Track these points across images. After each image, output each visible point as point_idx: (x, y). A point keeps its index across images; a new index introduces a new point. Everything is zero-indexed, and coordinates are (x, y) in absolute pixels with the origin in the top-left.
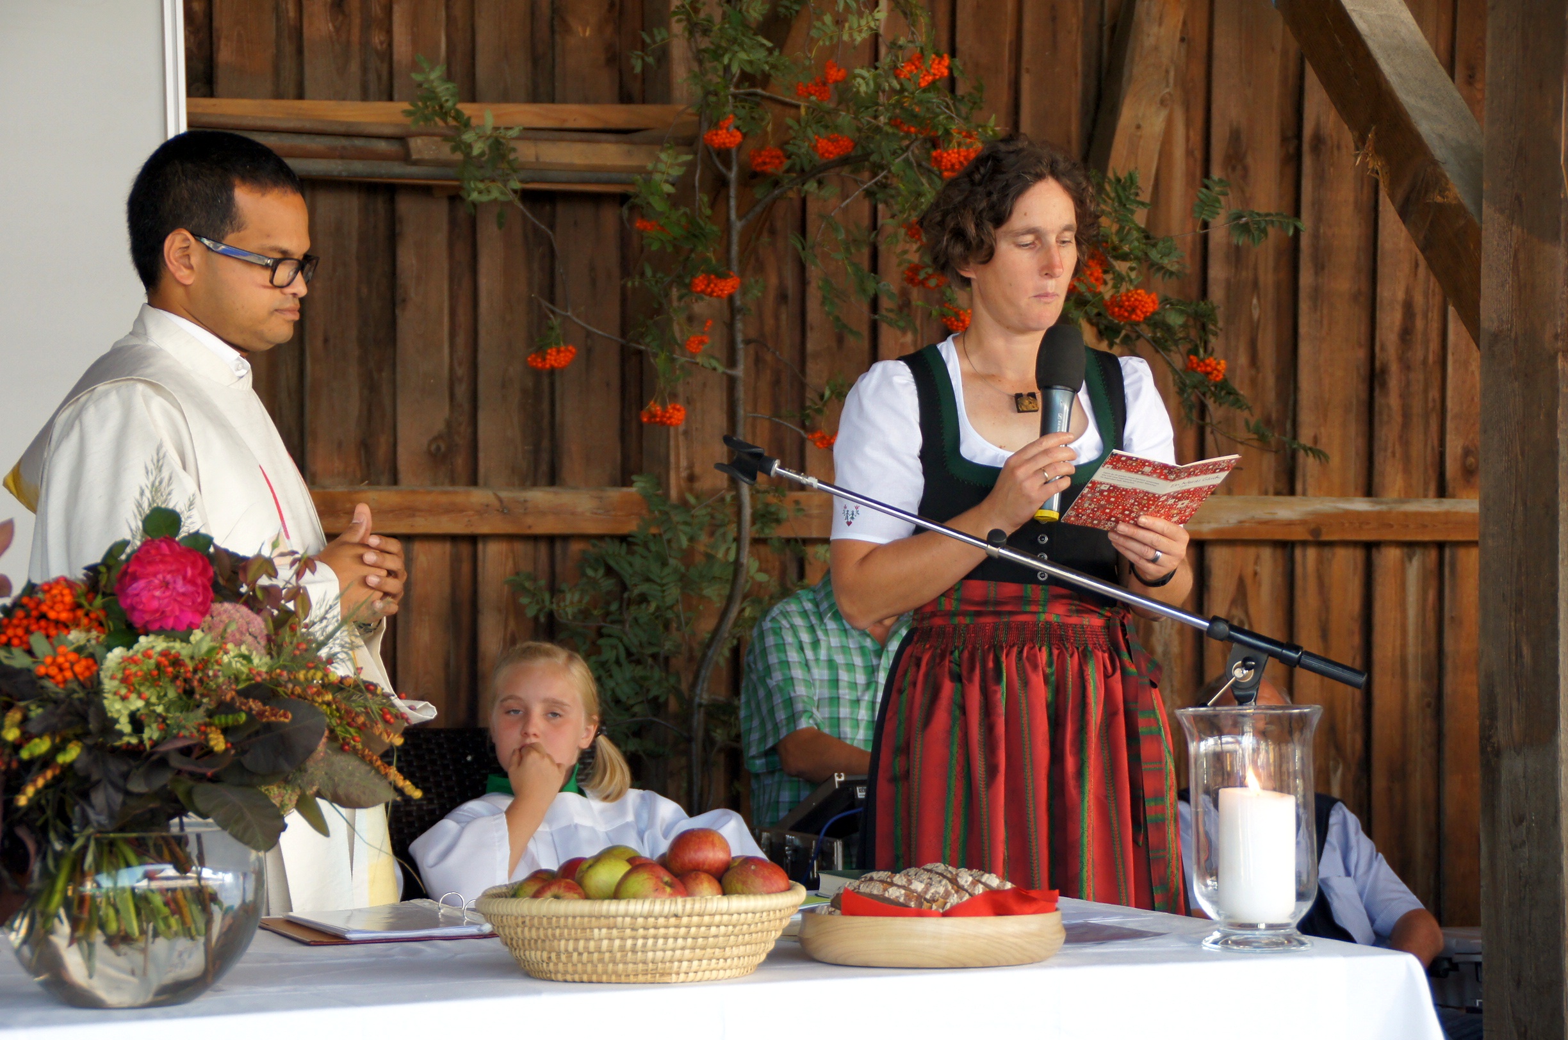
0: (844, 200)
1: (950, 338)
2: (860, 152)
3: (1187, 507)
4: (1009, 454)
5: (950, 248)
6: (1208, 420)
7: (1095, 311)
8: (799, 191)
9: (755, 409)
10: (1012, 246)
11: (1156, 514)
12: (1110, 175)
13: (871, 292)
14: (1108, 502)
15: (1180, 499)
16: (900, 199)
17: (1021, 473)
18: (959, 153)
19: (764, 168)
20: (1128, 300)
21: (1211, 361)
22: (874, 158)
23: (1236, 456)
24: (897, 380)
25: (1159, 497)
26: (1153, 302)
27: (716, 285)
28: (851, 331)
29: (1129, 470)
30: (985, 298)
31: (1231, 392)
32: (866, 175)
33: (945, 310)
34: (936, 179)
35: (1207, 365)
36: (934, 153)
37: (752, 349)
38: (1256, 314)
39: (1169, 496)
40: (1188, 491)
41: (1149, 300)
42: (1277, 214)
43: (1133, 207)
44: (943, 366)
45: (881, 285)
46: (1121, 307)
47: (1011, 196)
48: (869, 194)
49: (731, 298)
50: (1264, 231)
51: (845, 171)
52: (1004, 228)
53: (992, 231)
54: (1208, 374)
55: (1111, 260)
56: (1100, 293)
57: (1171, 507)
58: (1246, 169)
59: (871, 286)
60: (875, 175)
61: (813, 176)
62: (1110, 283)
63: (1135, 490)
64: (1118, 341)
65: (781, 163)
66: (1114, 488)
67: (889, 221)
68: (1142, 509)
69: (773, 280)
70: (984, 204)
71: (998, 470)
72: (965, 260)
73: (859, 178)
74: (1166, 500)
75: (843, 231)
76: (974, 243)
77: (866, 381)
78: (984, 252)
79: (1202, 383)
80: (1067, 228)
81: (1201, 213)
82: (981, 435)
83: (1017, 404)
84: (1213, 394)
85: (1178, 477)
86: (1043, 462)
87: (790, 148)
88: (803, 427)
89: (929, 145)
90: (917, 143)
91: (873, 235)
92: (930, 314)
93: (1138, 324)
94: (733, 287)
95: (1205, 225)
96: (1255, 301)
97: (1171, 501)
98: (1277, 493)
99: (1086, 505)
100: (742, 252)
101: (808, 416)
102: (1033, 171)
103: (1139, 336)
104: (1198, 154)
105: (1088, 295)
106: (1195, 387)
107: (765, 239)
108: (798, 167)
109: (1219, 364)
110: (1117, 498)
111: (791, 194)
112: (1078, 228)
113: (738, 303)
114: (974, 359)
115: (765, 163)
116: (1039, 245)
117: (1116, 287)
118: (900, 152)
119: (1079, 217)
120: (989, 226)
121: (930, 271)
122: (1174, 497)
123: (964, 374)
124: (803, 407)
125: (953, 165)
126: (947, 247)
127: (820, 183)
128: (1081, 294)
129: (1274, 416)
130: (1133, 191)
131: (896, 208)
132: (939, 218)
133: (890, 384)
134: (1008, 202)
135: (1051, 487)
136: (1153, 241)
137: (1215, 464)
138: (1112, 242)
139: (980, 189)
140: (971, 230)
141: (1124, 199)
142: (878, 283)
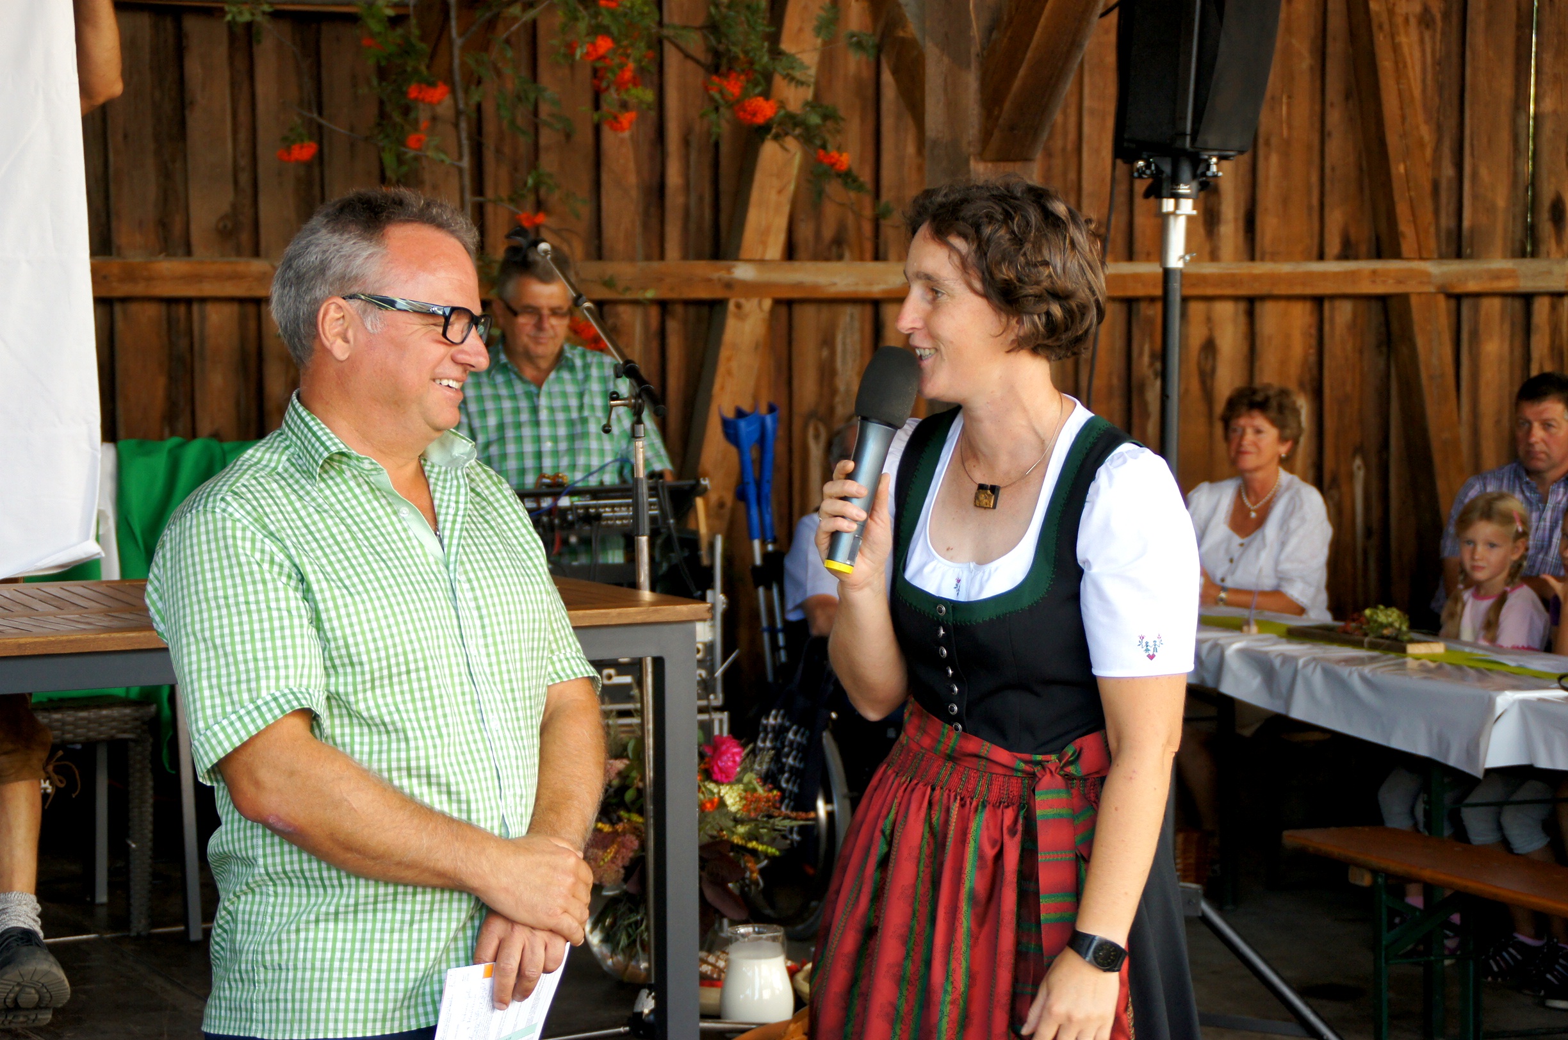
27: (426, 93)
35: (831, 158)
46: (745, 111)
54: (832, 165)
94: (442, 94)
109: (842, 156)
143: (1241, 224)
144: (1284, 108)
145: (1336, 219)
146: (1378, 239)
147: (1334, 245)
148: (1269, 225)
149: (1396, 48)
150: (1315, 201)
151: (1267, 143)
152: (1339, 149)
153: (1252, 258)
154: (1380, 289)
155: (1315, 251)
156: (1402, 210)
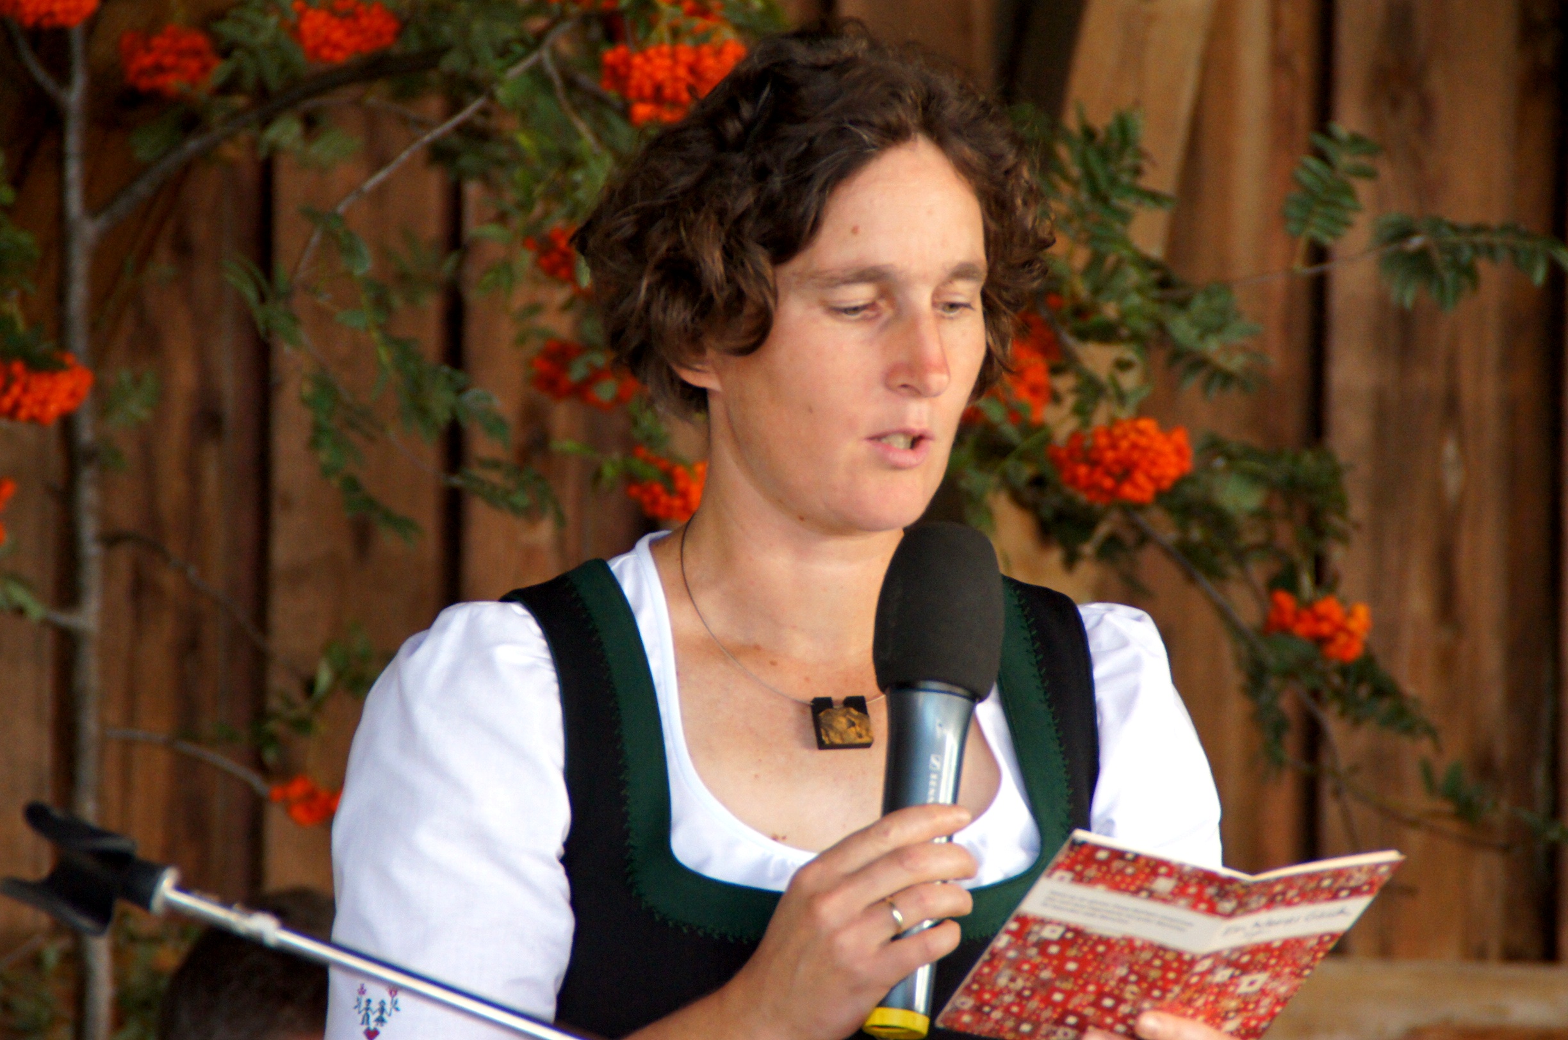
0: (373, 171)
1: (643, 545)
2: (414, 44)
3: (1263, 992)
4: (800, 857)
5: (656, 309)
6: (1326, 761)
7: (1027, 471)
8: (254, 145)
9: (130, 717)
10: (818, 312)
11: (1182, 1007)
12: (1071, 122)
13: (442, 416)
14: (1060, 972)
15: (1245, 969)
16: (519, 174)
17: (832, 910)
18: (674, 56)
19: (159, 81)
20: (1114, 446)
21: (1328, 606)
22: (453, 62)
23: (1392, 856)
24: (503, 655)
25: (1193, 962)
26: (1179, 452)
27: (25, 390)
28: (389, 518)
29: (1116, 887)
30: (743, 442)
31: (1384, 689)
32: (433, 105)
33: (637, 464)
34: (616, 122)
35: (1319, 618)
36: (610, 55)
37: (123, 557)
38: (1453, 481)
39: (1219, 959)
40: (1267, 948)
41: (1168, 448)
42: (1505, 229)
43: (1127, 203)
44: (625, 616)
45: (469, 397)
46: (1094, 463)
47: (818, 183)
48: (440, 154)
49: (67, 423)
50: (1469, 272)
51: (377, 95)
52: (797, 264)
53: (768, 270)
54: (1321, 641)
55: (1071, 341)
56: (1041, 427)
57: (1222, 990)
58: (1426, 108)
59: (441, 402)
60: (456, 106)
61: (291, 104)
62: (1070, 401)
63: (1130, 942)
64: (1088, 549)
65: (205, 69)
66: (1076, 936)
67: (492, 230)
68: (1147, 994)
69: (184, 376)
70: (747, 199)
71: (773, 898)
72: (695, 342)
73: (413, 113)
74: (1211, 971)
75: (367, 251)
76: (719, 300)
77: (423, 653)
78: (744, 324)
79: (1306, 664)
80: (962, 272)
81: (1305, 222)
82: (724, 803)
83: (817, 725)
84: (1338, 694)
85: (1243, 907)
86: (889, 881)
87: (227, 29)
88: (260, 766)
89: (596, 32)
90: (567, 26)
91: (450, 263)
92: (598, 476)
93: (1140, 507)
94: (73, 394)
95: (1319, 254)
96: (1450, 450)
97: (1223, 975)
98: (1512, 956)
99: (1002, 981)
100: (99, 298)
101: (272, 739)
102: (877, 120)
103: (1144, 539)
104: (1303, 64)
105: (1010, 431)
106: (1289, 674)
107: (162, 267)
108: (249, 81)
109: (1350, 614)
110: (1082, 961)
111: (230, 151)
112: (991, 271)
113: (86, 435)
114: (708, 602)
115: (159, 69)
116: (887, 313)
117: (1082, 411)
118: (518, 48)
119: (993, 243)
120: (761, 257)
121: (600, 360)
122: (1229, 963)
123: (680, 644)
124: (260, 714)
125: (658, 89)
126: (647, 306)
127: (310, 123)
128: (990, 428)
129: (1502, 752)
130: (1128, 161)
131: (512, 196)
132: (628, 231)
133: (488, 664)
134: (812, 198)
135: (909, 949)
136: (1180, 294)
137: (1338, 874)
138: (1074, 296)
139: (738, 159)
140: (714, 264)
141: (1103, 184)
142: (460, 391)
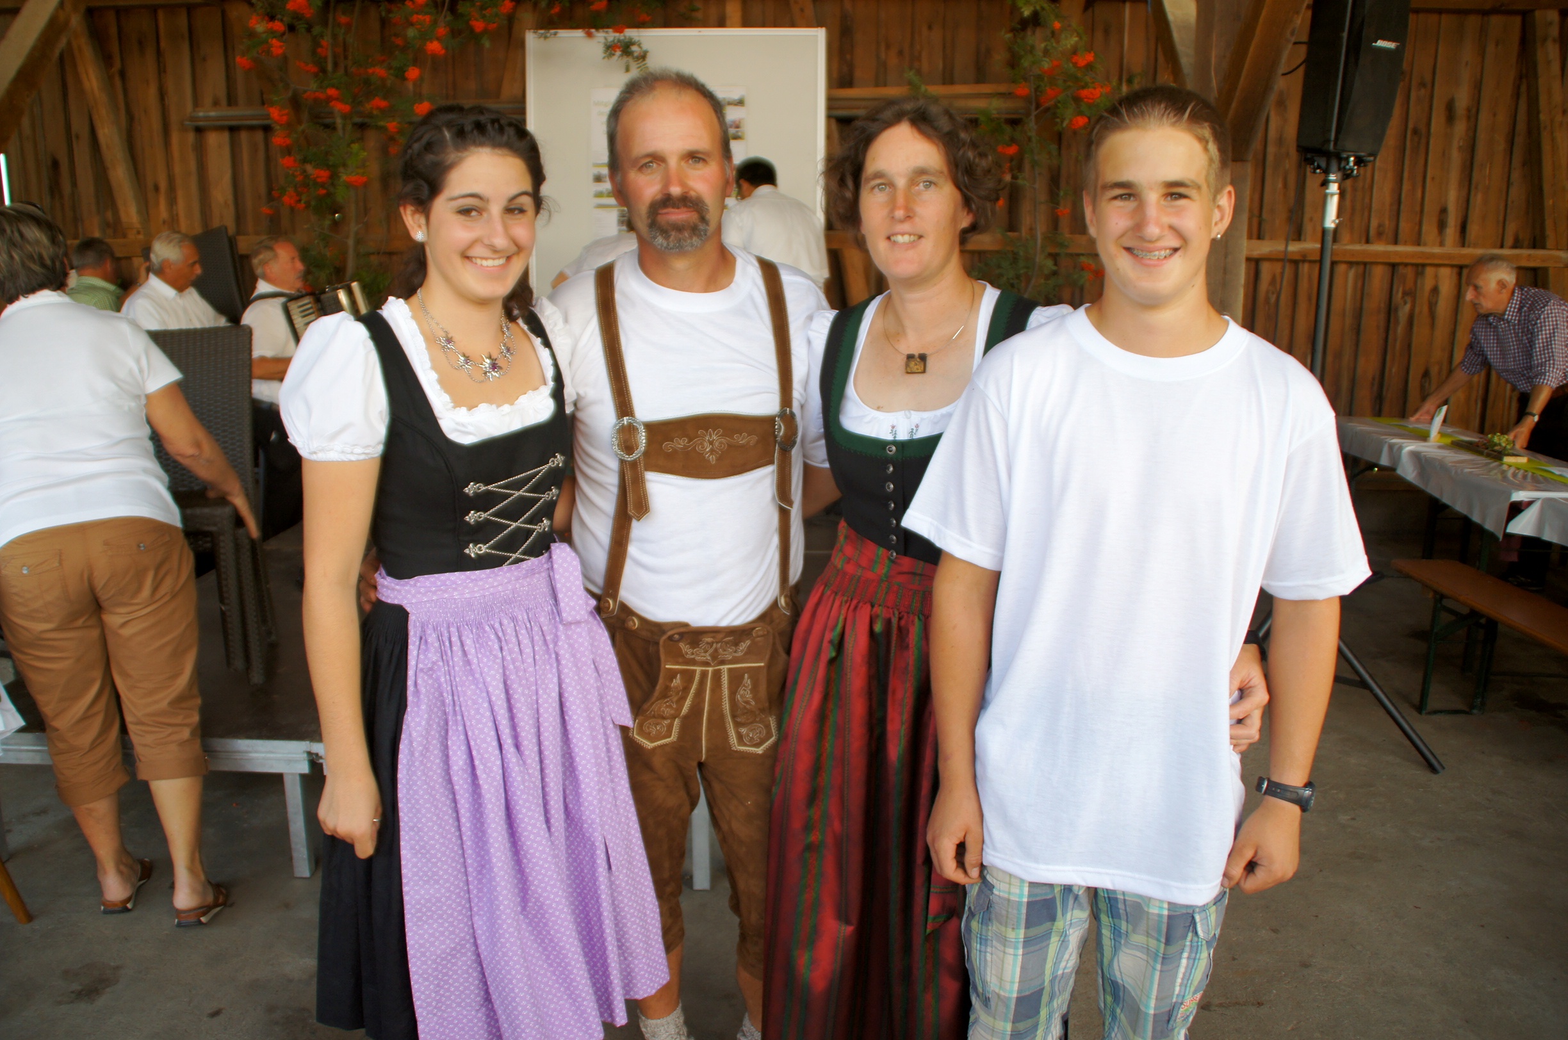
143: (1458, 228)
144: (1488, 169)
145: (1512, 228)
146: (1535, 238)
147: (1509, 240)
148: (1473, 229)
149: (1553, 140)
150: (1501, 218)
151: (1476, 188)
152: (1518, 193)
153: (1463, 245)
154: (1532, 264)
155: (1499, 244)
156: (1549, 224)
